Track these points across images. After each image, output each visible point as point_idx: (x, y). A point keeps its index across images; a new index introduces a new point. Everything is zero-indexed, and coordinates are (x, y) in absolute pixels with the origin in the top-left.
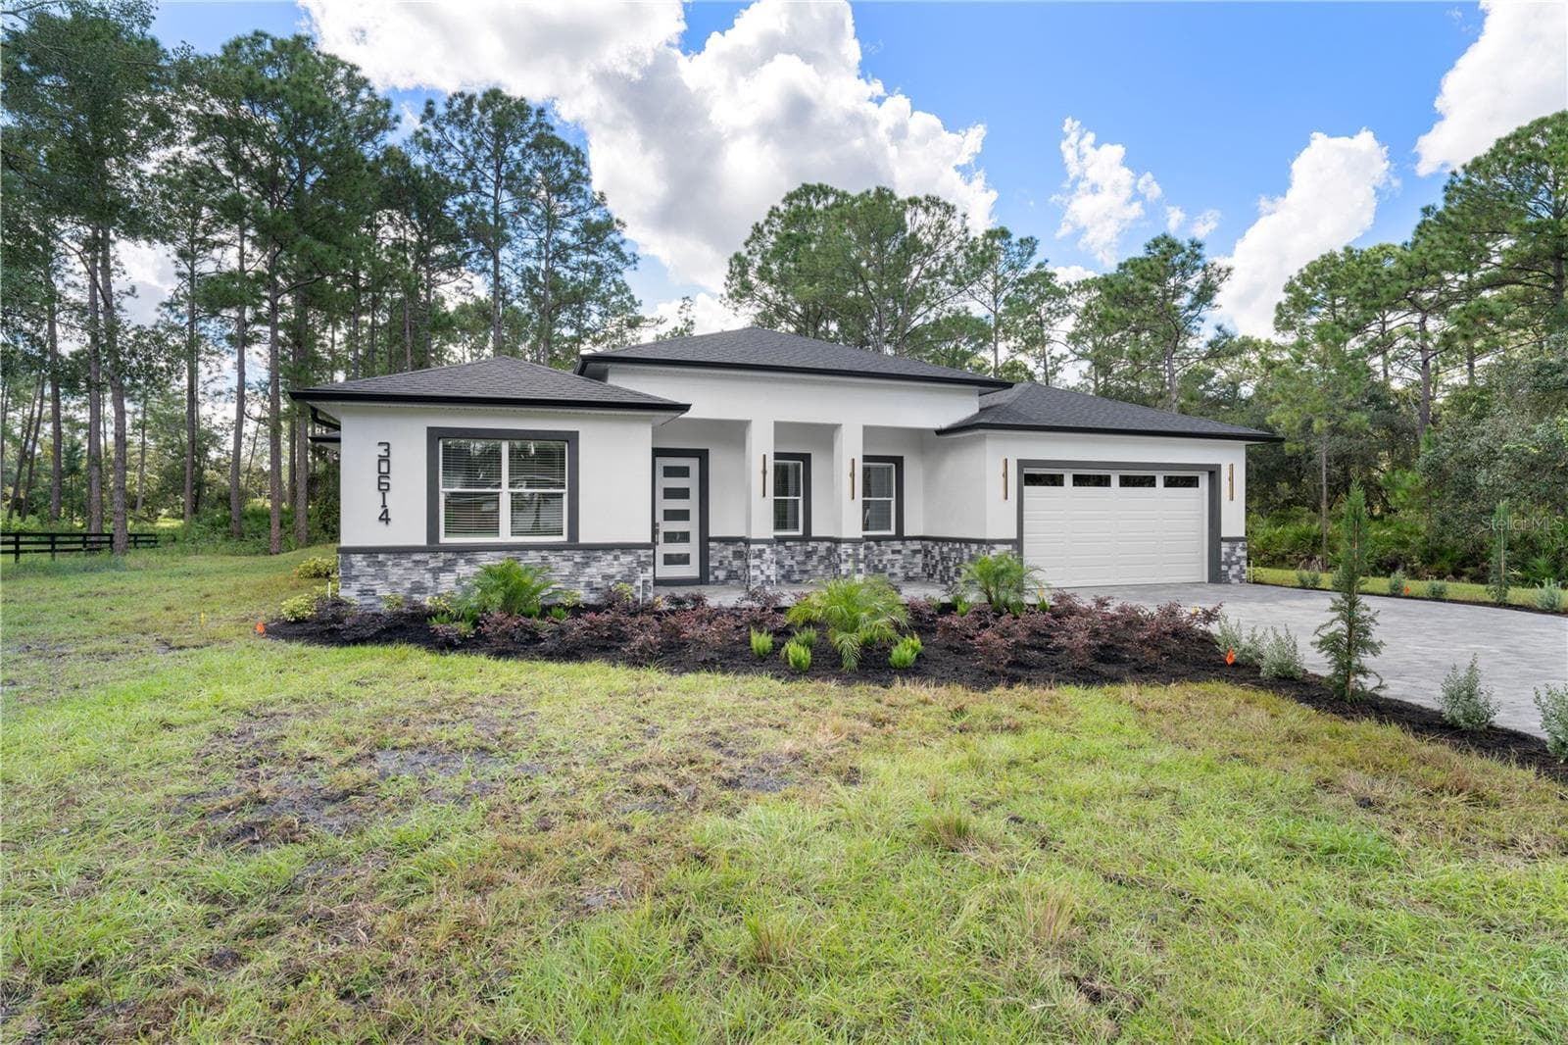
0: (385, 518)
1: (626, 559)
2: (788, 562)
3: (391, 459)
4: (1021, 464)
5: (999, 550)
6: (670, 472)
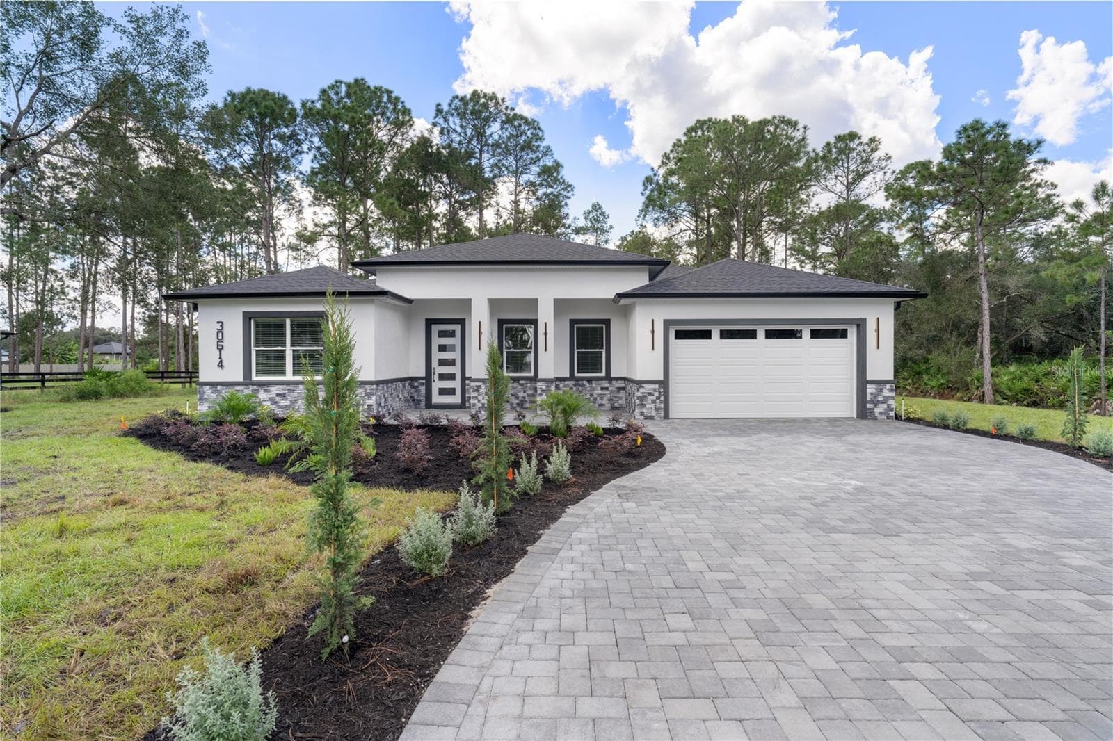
0: (221, 365)
2: (521, 395)
3: (224, 331)
4: (668, 323)
5: (648, 388)
6: (443, 334)
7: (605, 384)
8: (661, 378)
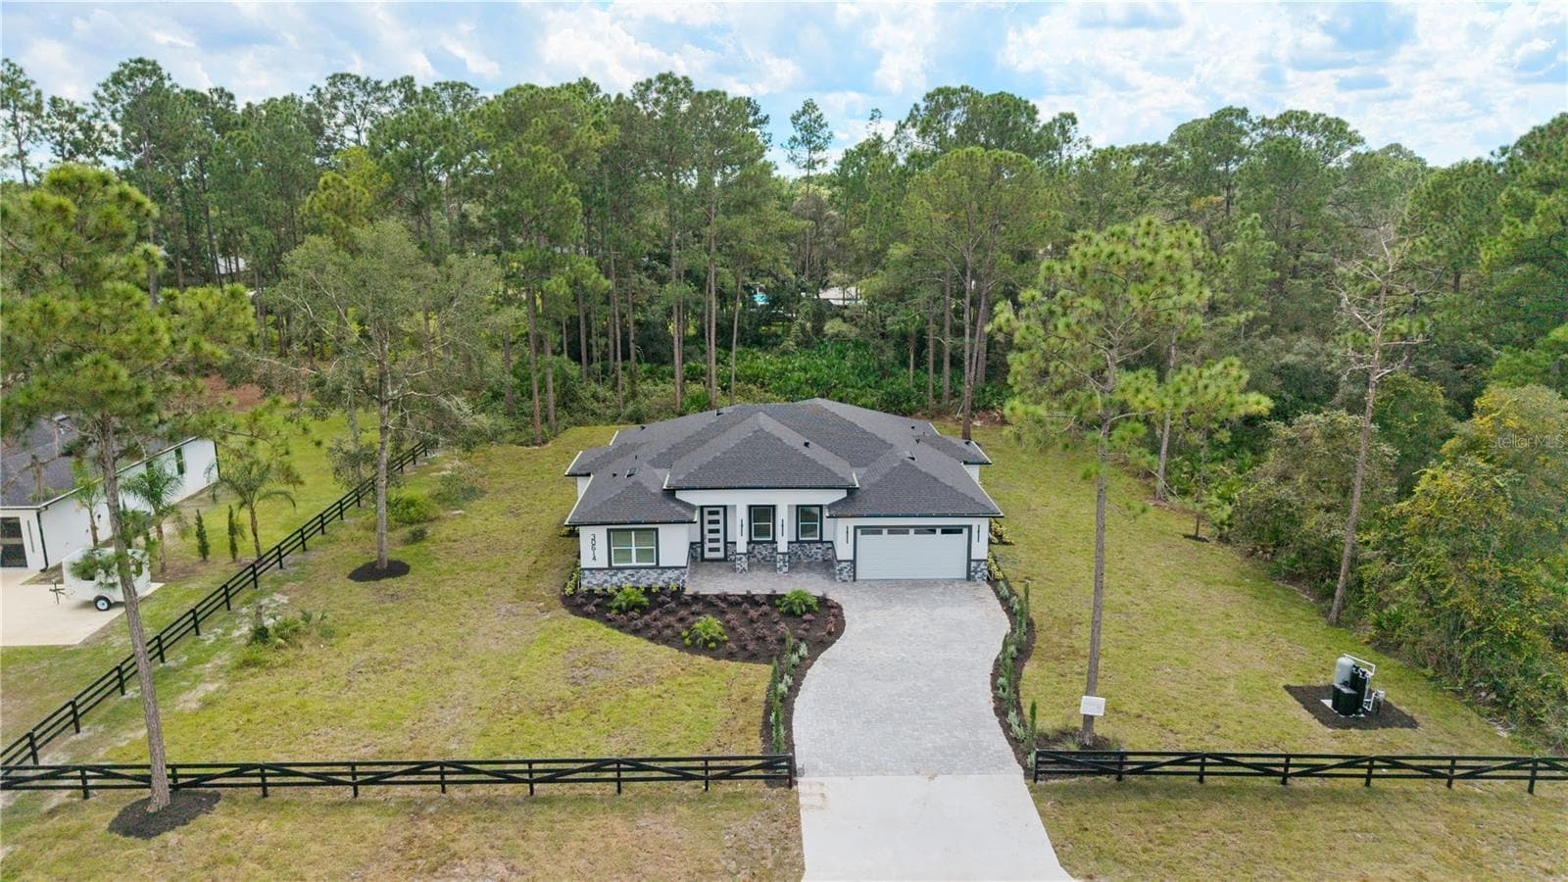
0: (594, 559)
1: (677, 572)
2: (764, 553)
3: (596, 540)
4: (856, 528)
5: (843, 564)
6: (710, 513)
7: (819, 545)
8: (852, 558)
